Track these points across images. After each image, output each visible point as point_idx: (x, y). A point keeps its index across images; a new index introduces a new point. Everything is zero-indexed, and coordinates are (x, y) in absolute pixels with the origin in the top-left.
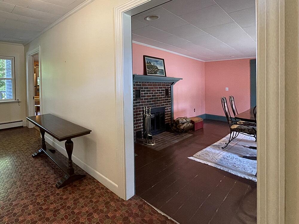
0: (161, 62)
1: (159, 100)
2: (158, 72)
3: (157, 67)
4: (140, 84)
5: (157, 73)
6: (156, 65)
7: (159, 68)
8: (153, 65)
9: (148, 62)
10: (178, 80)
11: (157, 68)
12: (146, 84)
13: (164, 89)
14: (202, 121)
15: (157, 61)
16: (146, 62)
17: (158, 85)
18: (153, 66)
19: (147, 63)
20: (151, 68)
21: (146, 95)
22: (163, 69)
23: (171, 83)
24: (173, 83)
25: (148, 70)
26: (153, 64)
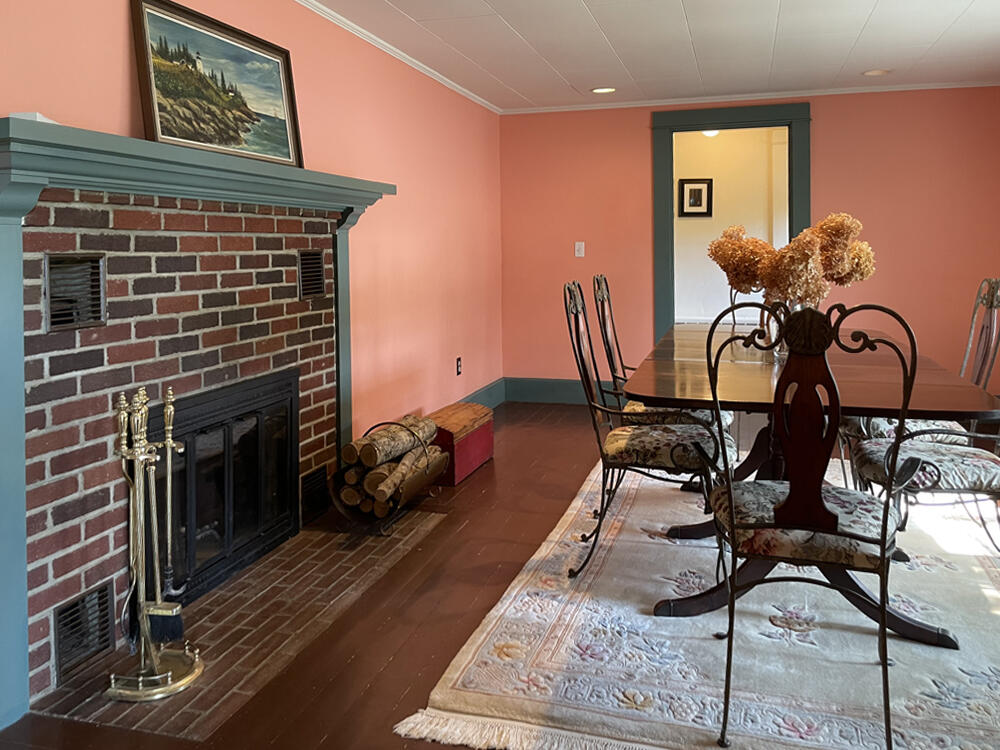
0: (266, 66)
1: (261, 330)
2: (242, 135)
3: (237, 95)
4: (100, 207)
5: (236, 140)
6: (231, 79)
7: (253, 107)
8: (213, 77)
9: (172, 48)
10: (371, 193)
11: (239, 103)
12: (154, 211)
13: (294, 252)
14: (489, 422)
15: (239, 58)
16: (152, 43)
17: (252, 226)
18: (208, 86)
19: (163, 52)
20: (189, 96)
21: (154, 297)
22: (283, 114)
23: (331, 215)
24: (345, 216)
25: (167, 102)
26: (207, 73)
